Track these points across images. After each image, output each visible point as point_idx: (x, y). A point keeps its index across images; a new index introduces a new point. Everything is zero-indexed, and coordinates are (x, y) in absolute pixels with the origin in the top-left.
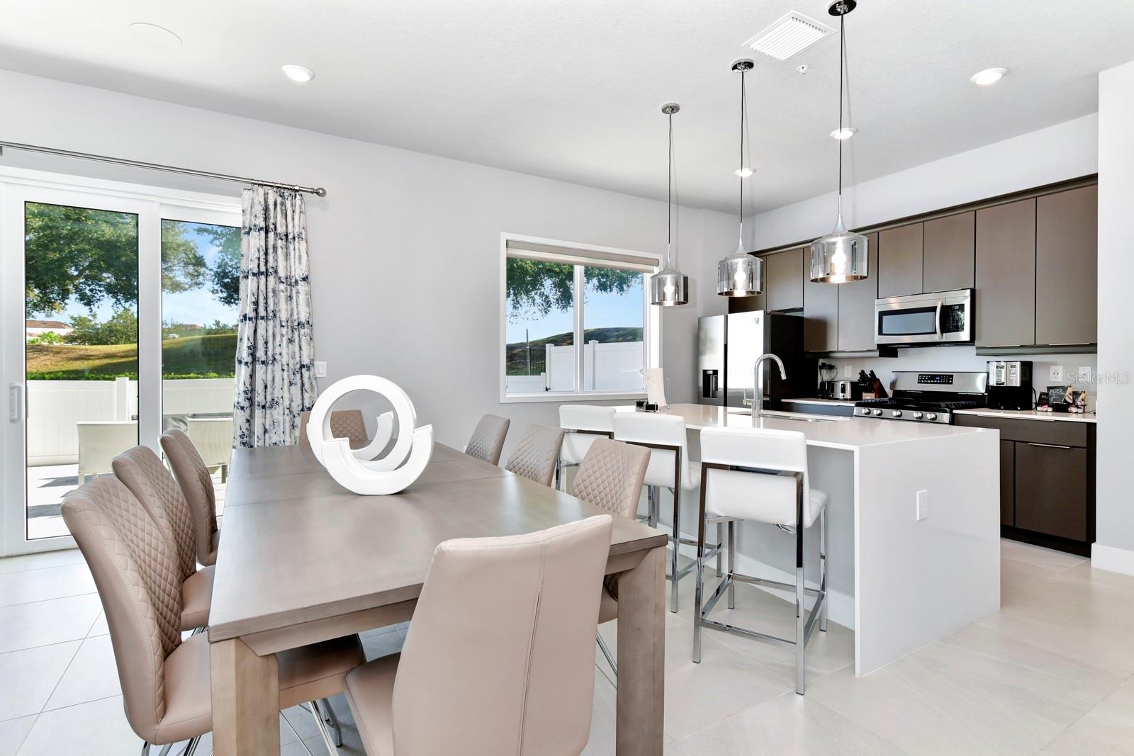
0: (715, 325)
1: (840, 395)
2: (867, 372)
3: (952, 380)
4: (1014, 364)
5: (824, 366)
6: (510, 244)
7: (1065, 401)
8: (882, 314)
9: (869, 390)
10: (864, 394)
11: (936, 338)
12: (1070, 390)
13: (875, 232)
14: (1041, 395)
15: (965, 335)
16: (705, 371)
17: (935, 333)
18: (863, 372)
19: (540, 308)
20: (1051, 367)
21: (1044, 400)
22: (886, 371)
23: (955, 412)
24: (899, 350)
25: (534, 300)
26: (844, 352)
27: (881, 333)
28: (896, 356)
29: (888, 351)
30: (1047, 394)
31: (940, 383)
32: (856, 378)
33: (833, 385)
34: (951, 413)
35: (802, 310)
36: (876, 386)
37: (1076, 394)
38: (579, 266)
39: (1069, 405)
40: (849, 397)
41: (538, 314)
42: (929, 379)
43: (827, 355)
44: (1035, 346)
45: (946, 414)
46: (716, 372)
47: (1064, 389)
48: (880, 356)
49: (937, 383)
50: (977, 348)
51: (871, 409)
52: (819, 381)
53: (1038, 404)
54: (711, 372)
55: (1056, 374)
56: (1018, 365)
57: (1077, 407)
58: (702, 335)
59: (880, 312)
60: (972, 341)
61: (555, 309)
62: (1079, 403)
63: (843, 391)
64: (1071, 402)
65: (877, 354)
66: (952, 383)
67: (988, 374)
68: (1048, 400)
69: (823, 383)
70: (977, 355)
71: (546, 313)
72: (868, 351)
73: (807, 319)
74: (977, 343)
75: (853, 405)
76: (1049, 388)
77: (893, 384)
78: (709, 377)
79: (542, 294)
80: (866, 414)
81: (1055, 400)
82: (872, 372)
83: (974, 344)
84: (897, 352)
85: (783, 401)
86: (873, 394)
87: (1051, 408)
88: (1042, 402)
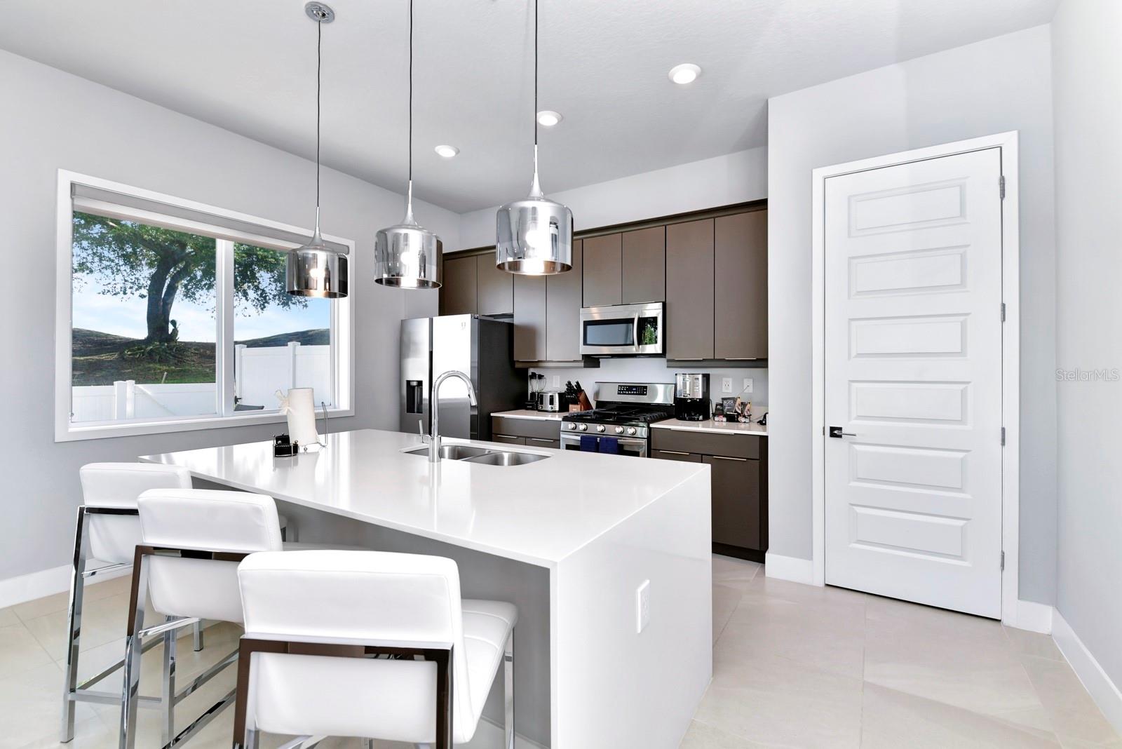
0: (420, 328)
1: (549, 407)
2: (574, 384)
3: (646, 391)
4: (697, 376)
5: (534, 376)
6: (78, 190)
7: (736, 412)
8: (587, 324)
9: (575, 402)
10: (570, 406)
11: (634, 350)
12: (739, 401)
13: (579, 239)
14: (717, 405)
15: (656, 348)
16: (408, 382)
17: (633, 344)
18: (569, 383)
19: (254, 303)
20: (724, 379)
21: (720, 411)
22: (589, 381)
23: (652, 425)
24: (600, 360)
25: (245, 294)
26: (552, 361)
27: (585, 343)
28: (599, 367)
29: (592, 361)
30: (722, 405)
31: (636, 394)
32: (564, 389)
33: (542, 396)
34: (648, 427)
35: (511, 316)
36: (581, 398)
37: (744, 405)
38: (224, 241)
39: (739, 415)
40: (557, 409)
41: (252, 310)
42: (627, 390)
43: (536, 364)
44: (714, 360)
45: (644, 429)
46: (420, 383)
47: (734, 400)
48: (585, 367)
49: (633, 394)
50: (668, 361)
51: (577, 423)
52: (530, 392)
53: (714, 415)
54: (415, 384)
55: (728, 386)
56: (700, 377)
57: (744, 416)
58: (405, 338)
59: (584, 322)
60: (663, 355)
61: (273, 306)
62: (746, 414)
63: (552, 402)
64: (740, 412)
65: (582, 364)
66: (646, 394)
67: (676, 385)
68: (722, 410)
69: (533, 394)
70: (668, 367)
71: (262, 309)
72: (574, 361)
73: (517, 326)
74: (669, 356)
75: (561, 419)
76: (723, 399)
77: (597, 394)
78: (413, 389)
79: (257, 288)
80: (573, 429)
81: (728, 410)
82: (578, 383)
83: (665, 357)
84: (599, 362)
85: (492, 414)
86: (579, 406)
87: (725, 419)
88: (718, 412)
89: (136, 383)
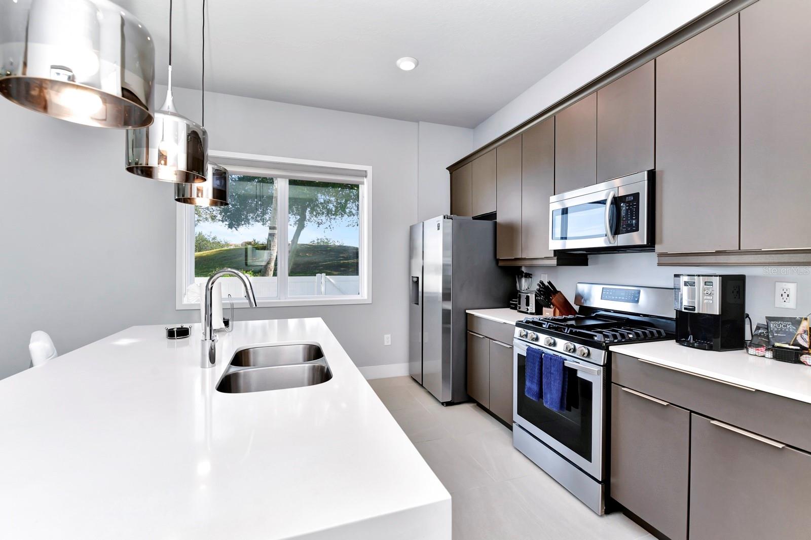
1: (525, 308)
3: (638, 297)
4: (709, 279)
7: (796, 344)
10: (545, 308)
12: (805, 325)
14: (757, 328)
15: (639, 237)
16: (412, 278)
17: (607, 234)
21: (764, 340)
23: (612, 348)
24: (589, 257)
26: (526, 259)
27: (553, 236)
28: (587, 265)
30: (767, 328)
34: (607, 349)
35: (495, 214)
36: (558, 300)
39: (800, 348)
43: (514, 262)
44: (739, 252)
47: (797, 322)
50: (658, 255)
53: (750, 343)
54: (416, 279)
55: (785, 296)
56: (717, 281)
58: (412, 242)
59: (553, 212)
60: (652, 246)
63: (528, 303)
64: (806, 345)
65: (555, 261)
68: (768, 337)
70: (659, 264)
72: (548, 258)
73: (500, 224)
74: (658, 248)
75: (515, 324)
76: (769, 319)
81: (779, 340)
82: (551, 282)
83: (653, 251)
84: (587, 259)
85: (467, 311)
86: (552, 310)
87: (769, 354)
88: (756, 341)
89: (326, 275)
